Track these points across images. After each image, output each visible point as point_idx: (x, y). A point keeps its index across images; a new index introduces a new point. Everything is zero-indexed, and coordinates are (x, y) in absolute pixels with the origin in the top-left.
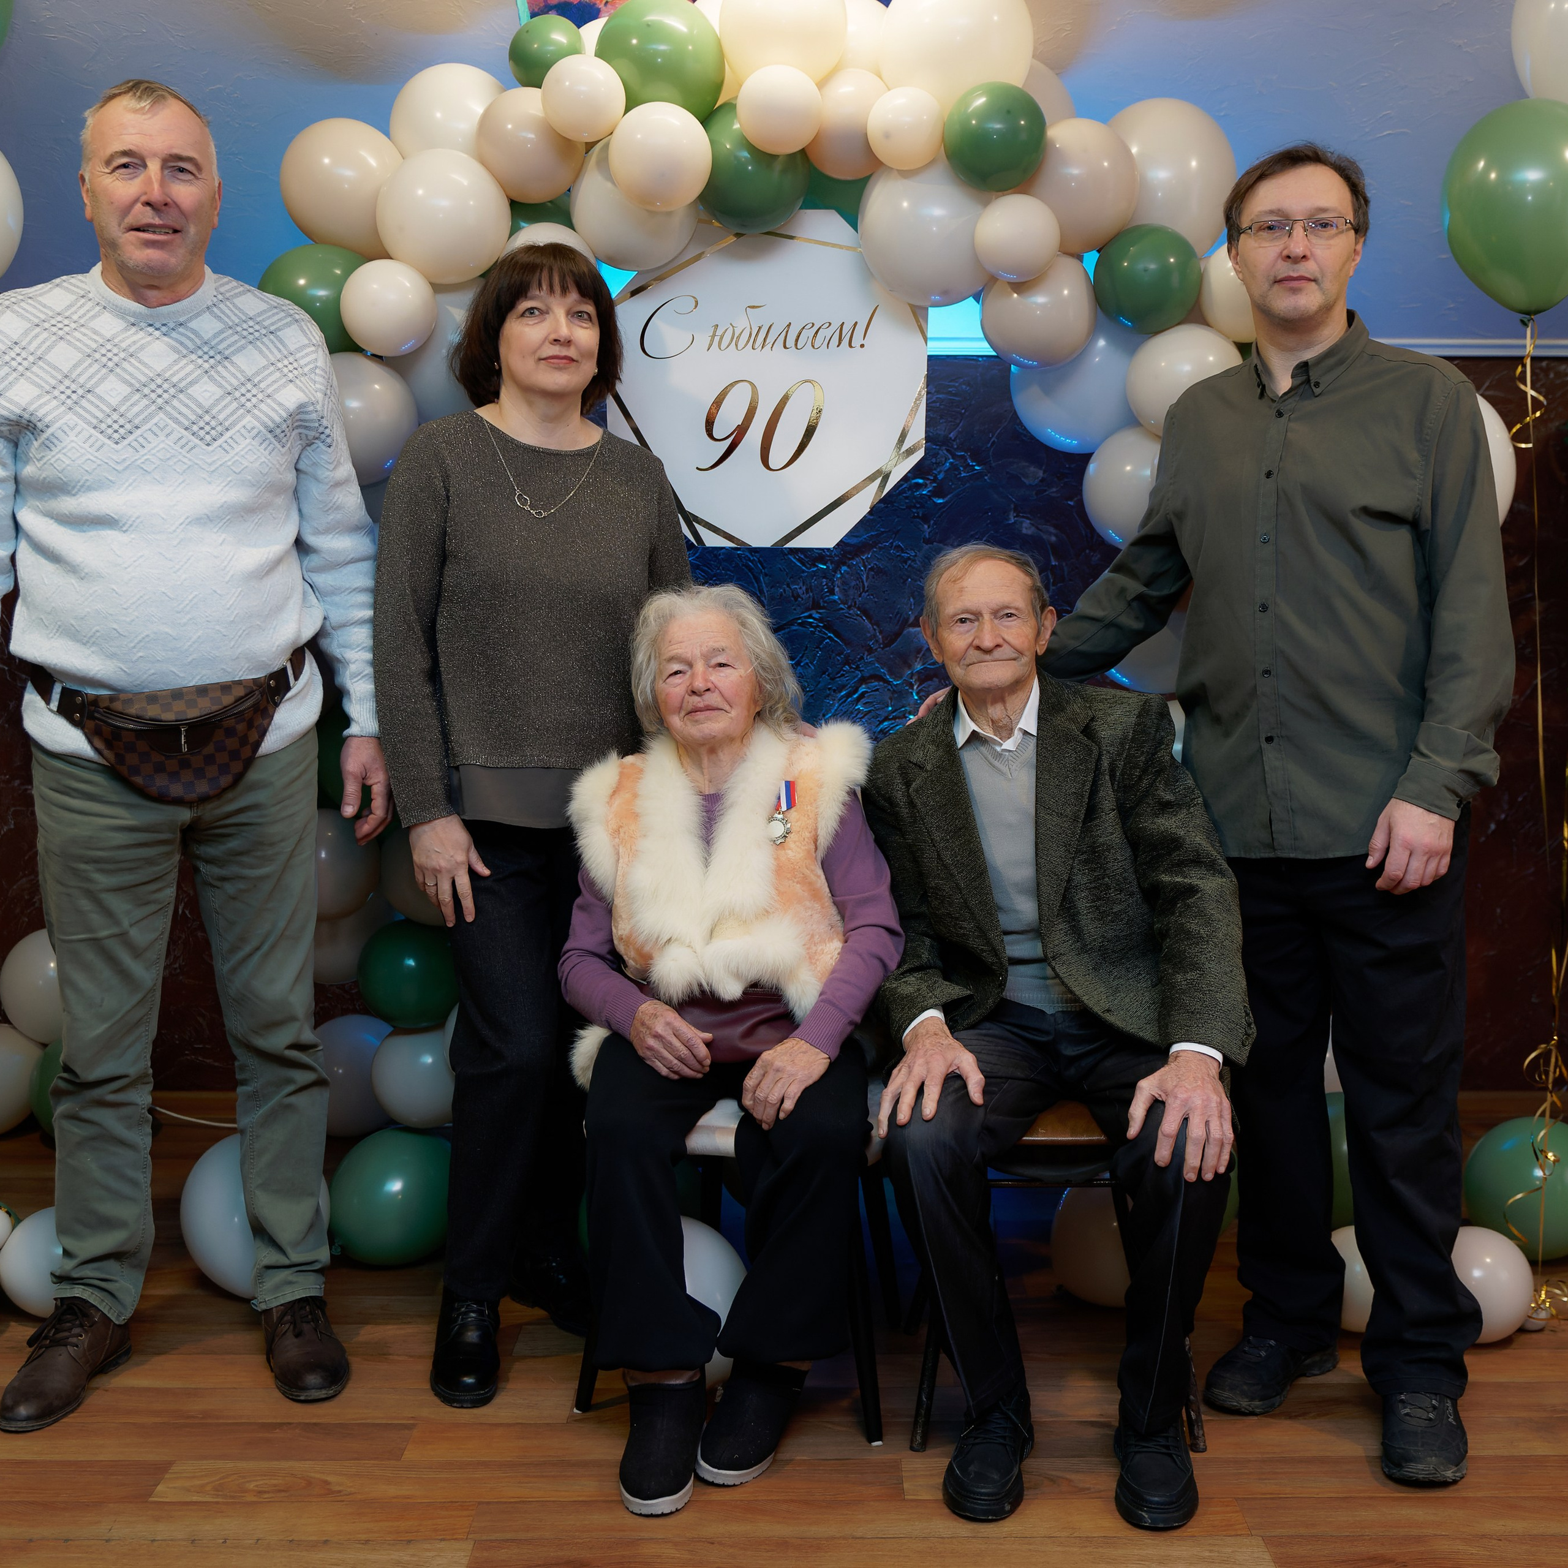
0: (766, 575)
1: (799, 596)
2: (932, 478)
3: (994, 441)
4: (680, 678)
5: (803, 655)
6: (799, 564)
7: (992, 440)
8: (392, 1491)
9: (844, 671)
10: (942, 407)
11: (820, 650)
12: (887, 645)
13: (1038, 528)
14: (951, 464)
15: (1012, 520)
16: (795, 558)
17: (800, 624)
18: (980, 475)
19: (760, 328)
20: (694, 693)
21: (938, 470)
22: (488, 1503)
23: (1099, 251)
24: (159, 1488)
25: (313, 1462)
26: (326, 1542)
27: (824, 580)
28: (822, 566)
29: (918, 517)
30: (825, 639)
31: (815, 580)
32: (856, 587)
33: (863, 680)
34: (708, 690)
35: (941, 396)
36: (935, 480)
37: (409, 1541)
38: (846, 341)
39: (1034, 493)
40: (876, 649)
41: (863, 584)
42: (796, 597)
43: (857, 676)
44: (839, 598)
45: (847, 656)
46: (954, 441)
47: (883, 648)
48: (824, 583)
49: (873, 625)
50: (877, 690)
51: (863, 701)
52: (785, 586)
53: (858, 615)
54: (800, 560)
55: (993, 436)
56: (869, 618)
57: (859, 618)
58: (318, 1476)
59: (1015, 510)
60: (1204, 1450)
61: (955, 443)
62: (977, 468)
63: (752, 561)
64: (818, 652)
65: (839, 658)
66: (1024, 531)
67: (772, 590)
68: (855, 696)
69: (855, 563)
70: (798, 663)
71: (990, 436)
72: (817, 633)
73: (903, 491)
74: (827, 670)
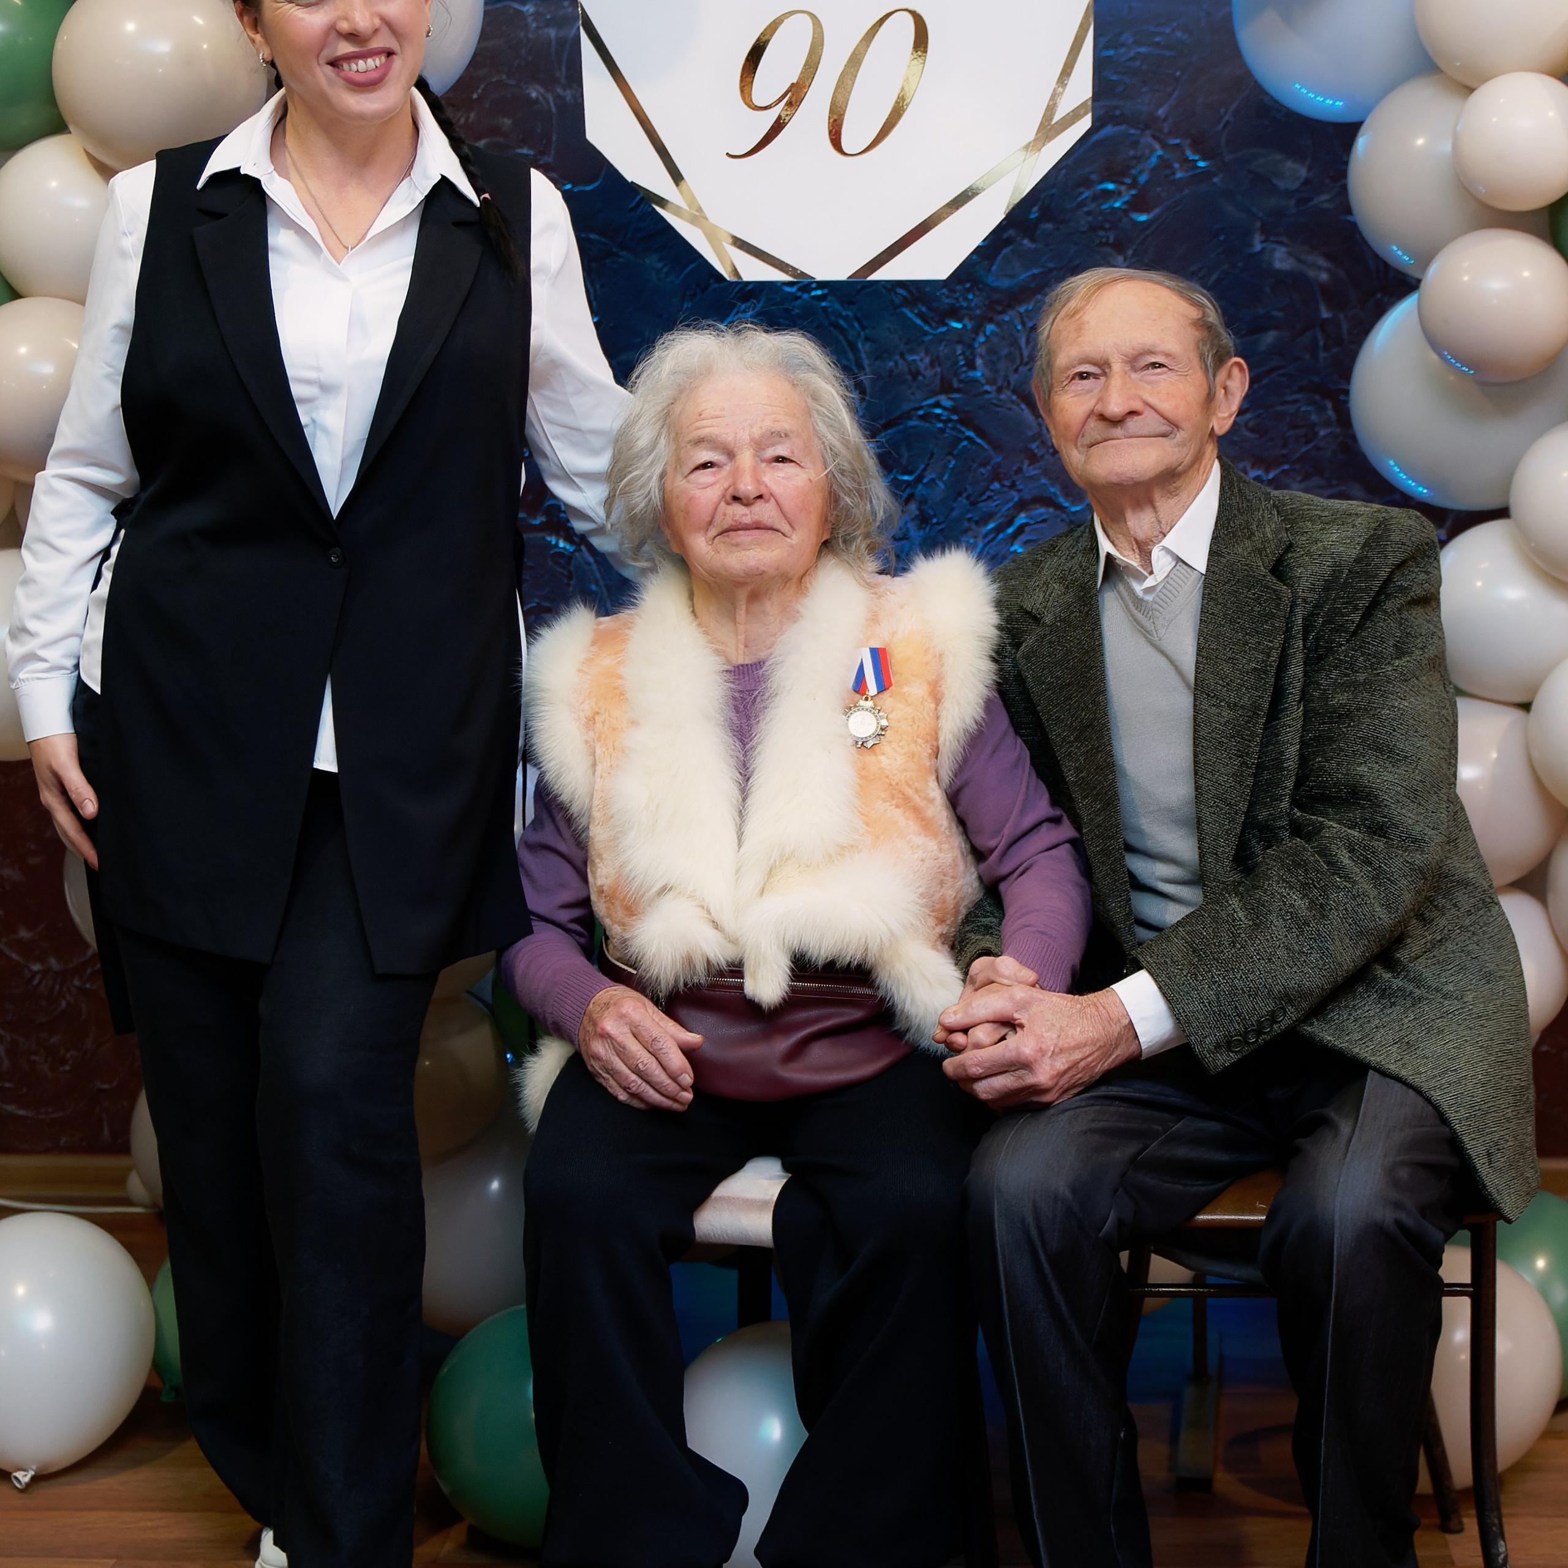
0: (867, 339)
1: (918, 373)
2: (1128, 181)
3: (1228, 122)
4: (714, 474)
5: (927, 465)
6: (919, 322)
7: (1226, 118)
9: (992, 491)
10: (1144, 67)
11: (955, 457)
13: (1299, 260)
14: (1159, 157)
15: (1258, 247)
16: (912, 312)
17: (922, 417)
18: (1206, 175)
20: (736, 498)
21: (1139, 167)
27: (959, 347)
28: (954, 324)
29: (1107, 244)
30: (960, 440)
31: (945, 346)
32: (1010, 357)
33: (1022, 505)
34: (760, 497)
35: (1143, 50)
36: (1132, 186)
39: (1293, 202)
40: (1043, 456)
41: (1021, 355)
42: (915, 374)
43: (1013, 499)
44: (983, 375)
45: (999, 465)
48: (959, 352)
50: (1044, 521)
51: (1023, 538)
52: (897, 357)
53: (1013, 402)
54: (920, 315)
55: (1226, 113)
57: (1014, 407)
59: (1264, 230)
61: (1166, 124)
62: (1201, 164)
63: (845, 318)
64: (949, 461)
65: (983, 470)
66: (1278, 265)
67: (877, 363)
68: (1010, 530)
69: (1007, 318)
70: (919, 479)
71: (1222, 111)
72: (948, 431)
73: (1083, 204)
74: (966, 489)
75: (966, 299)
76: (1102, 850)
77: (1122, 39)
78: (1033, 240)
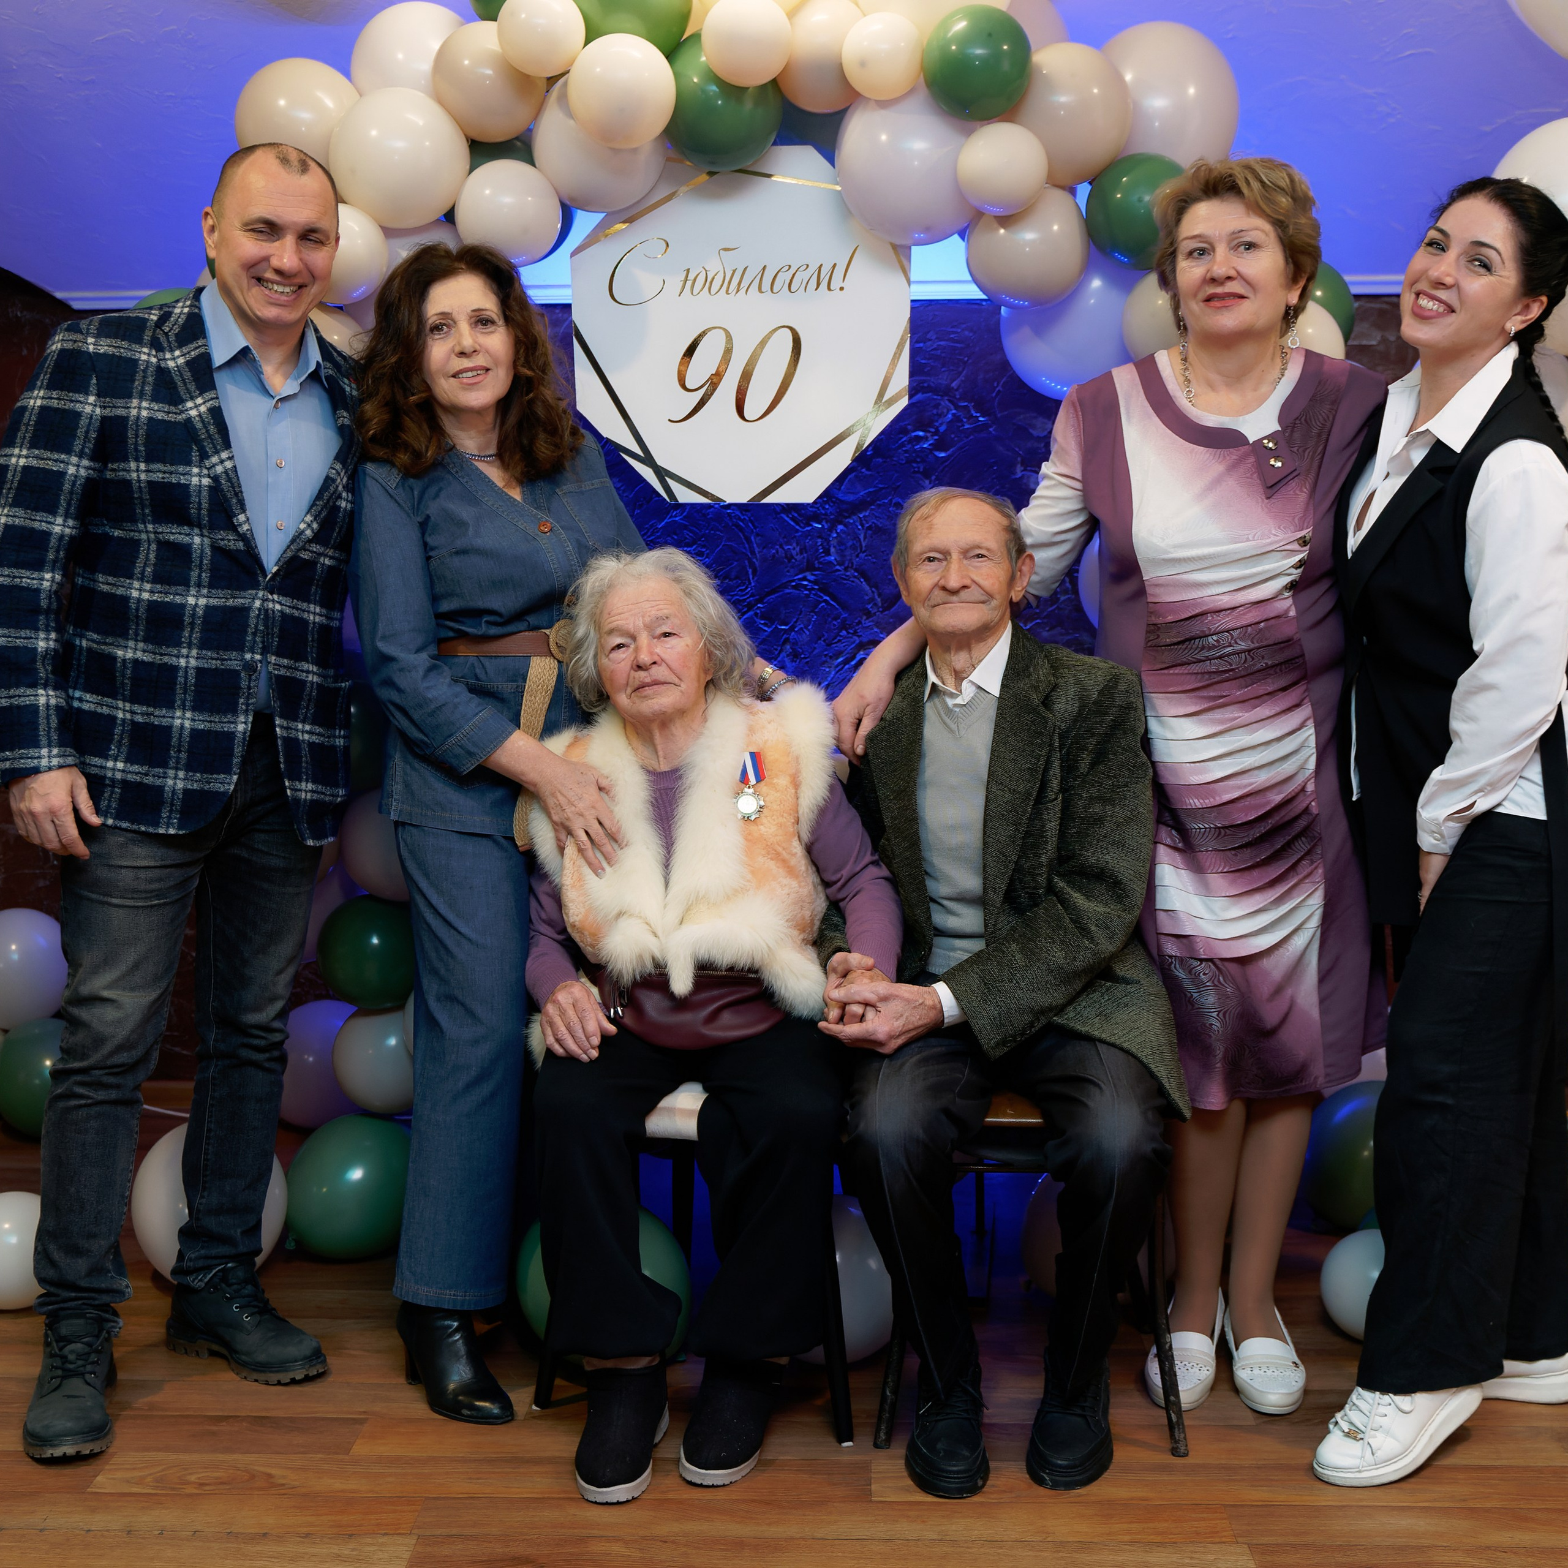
0: (758, 535)
1: (792, 557)
2: (933, 430)
3: (999, 391)
4: (625, 652)
5: (797, 619)
6: (792, 523)
7: (998, 389)
8: (337, 1484)
9: (841, 636)
10: (943, 355)
11: (816, 613)
12: (885, 609)
14: (954, 415)
15: (1019, 474)
16: (788, 517)
17: (794, 587)
18: (985, 426)
19: (734, 271)
20: (639, 667)
21: (940, 421)
22: (434, 1498)
23: (1090, 183)
24: (99, 1478)
25: (257, 1455)
26: (265, 1535)
27: (819, 540)
28: (817, 525)
29: (918, 472)
30: (821, 602)
31: (810, 539)
32: (854, 548)
34: (655, 663)
35: (942, 343)
36: (936, 433)
37: (351, 1535)
38: (824, 284)
39: (1042, 445)
40: (875, 613)
41: (861, 545)
42: (790, 558)
43: (854, 642)
44: (835, 559)
45: (845, 619)
46: (957, 390)
47: (882, 612)
48: (819, 544)
49: (871, 587)
52: (778, 547)
53: (855, 577)
54: (793, 519)
55: (998, 385)
56: (867, 580)
57: (855, 580)
58: (262, 1469)
59: (1023, 463)
60: (1186, 1455)
61: (957, 393)
62: (981, 419)
63: (742, 521)
64: (813, 617)
65: (835, 623)
67: (764, 551)
68: (853, 663)
69: (851, 521)
70: (792, 629)
71: (995, 385)
72: (812, 596)
73: (903, 445)
74: (823, 635)
75: (824, 508)
76: (910, 875)
77: (928, 336)
78: (868, 469)
